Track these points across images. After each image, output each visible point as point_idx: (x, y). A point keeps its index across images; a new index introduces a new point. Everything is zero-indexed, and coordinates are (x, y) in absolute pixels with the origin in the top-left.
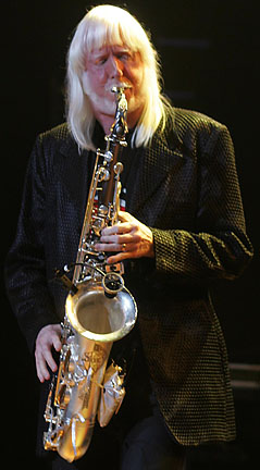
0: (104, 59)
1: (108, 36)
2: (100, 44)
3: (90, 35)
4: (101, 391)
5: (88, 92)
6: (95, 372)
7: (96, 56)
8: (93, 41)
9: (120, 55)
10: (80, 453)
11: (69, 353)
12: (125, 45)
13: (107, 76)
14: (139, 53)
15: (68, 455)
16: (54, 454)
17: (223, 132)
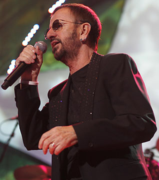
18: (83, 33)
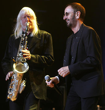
0: (25, 17)
1: (26, 13)
2: (24, 14)
3: (22, 13)
4: (20, 85)
5: (21, 25)
6: (19, 81)
7: (23, 16)
8: (23, 14)
9: (28, 17)
10: (15, 99)
11: (14, 77)
12: (30, 15)
13: (25, 21)
14: (33, 16)
15: (12, 100)
16: (10, 100)
17: (50, 35)
18: (77, 15)
